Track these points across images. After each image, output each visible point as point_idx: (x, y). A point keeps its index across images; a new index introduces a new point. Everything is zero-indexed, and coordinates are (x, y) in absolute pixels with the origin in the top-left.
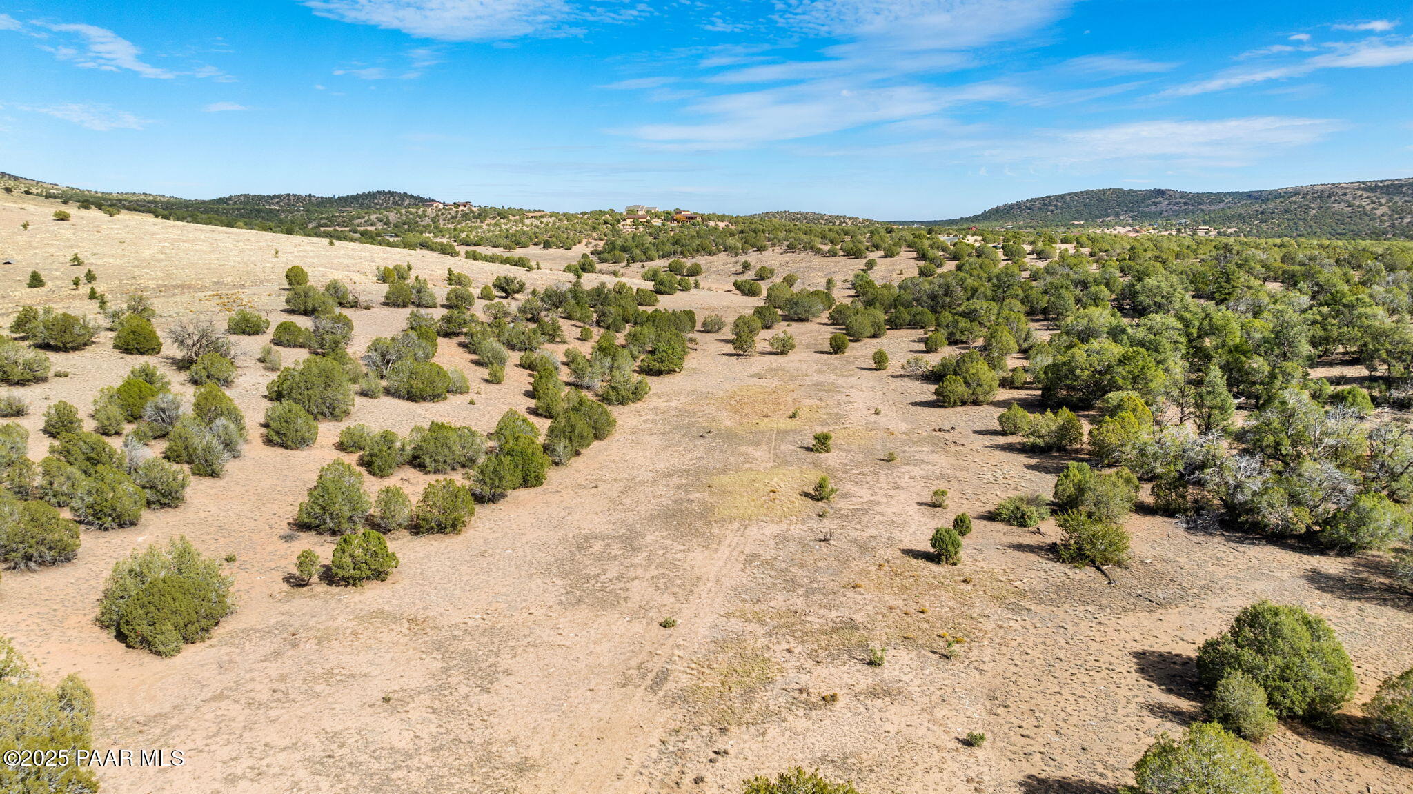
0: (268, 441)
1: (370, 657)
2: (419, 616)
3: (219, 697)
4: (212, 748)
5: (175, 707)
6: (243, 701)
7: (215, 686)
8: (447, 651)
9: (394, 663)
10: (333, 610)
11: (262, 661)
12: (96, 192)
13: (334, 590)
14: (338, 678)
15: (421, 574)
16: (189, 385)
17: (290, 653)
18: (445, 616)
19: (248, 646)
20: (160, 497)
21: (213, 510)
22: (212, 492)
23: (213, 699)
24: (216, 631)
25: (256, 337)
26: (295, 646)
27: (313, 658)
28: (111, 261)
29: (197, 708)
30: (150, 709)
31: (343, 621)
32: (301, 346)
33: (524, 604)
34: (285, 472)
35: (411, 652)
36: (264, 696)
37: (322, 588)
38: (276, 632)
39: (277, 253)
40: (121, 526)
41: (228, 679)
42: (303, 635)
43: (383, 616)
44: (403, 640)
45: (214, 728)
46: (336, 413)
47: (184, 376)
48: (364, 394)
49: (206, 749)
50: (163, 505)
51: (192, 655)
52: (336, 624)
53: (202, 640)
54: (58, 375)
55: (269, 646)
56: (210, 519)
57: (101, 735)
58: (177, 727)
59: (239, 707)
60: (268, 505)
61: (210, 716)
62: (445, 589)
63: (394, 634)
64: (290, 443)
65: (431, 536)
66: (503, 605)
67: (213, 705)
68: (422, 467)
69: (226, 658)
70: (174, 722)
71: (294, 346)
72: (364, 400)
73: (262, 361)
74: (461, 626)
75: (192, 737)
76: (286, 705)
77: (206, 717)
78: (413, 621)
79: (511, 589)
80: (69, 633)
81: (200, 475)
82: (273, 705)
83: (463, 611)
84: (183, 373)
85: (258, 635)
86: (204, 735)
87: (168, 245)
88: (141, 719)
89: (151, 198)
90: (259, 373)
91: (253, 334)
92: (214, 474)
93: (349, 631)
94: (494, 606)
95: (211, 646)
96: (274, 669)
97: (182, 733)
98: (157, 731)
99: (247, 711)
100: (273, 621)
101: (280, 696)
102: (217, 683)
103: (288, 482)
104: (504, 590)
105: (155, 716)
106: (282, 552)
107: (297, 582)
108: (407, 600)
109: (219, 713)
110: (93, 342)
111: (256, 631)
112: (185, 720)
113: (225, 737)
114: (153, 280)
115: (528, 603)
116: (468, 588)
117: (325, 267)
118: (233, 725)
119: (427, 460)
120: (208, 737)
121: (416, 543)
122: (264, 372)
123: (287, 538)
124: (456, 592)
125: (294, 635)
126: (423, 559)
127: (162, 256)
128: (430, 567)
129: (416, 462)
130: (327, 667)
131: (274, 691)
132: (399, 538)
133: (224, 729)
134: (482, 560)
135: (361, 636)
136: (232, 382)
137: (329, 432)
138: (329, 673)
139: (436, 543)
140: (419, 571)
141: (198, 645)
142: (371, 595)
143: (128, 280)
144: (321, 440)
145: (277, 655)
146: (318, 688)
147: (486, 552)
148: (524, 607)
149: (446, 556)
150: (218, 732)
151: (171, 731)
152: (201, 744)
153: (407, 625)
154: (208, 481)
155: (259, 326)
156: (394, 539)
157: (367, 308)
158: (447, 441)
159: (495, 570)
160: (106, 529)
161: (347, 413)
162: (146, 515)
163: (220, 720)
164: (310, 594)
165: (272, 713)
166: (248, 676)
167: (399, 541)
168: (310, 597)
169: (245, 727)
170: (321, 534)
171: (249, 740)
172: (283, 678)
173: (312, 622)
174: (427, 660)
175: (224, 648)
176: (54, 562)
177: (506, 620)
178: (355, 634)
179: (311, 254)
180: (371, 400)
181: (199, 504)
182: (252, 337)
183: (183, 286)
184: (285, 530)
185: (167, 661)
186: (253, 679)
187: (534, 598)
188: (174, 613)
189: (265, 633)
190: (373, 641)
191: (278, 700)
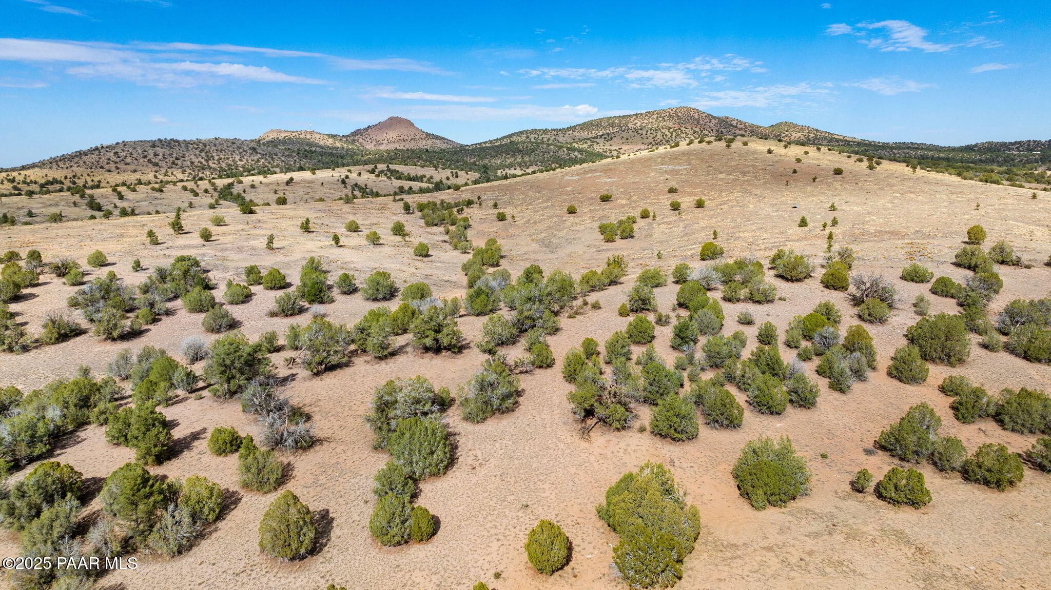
0: (890, 374)
1: (874, 563)
2: (926, 547)
3: (769, 549)
4: (750, 579)
5: (744, 544)
6: (781, 558)
7: (771, 541)
8: (931, 584)
9: (887, 575)
10: (870, 517)
11: (806, 536)
12: (879, 143)
13: (880, 503)
14: (844, 568)
15: (949, 514)
16: (856, 318)
17: (825, 537)
18: (946, 555)
19: (803, 522)
20: (799, 400)
21: (831, 416)
22: (835, 403)
23: (764, 548)
24: (792, 504)
25: (921, 285)
26: (830, 534)
27: (837, 547)
28: (855, 208)
29: (755, 550)
30: (733, 539)
31: (871, 529)
32: (952, 297)
33: (1022, 576)
34: (892, 401)
35: (903, 573)
36: (793, 560)
37: (871, 498)
38: (825, 519)
39: (978, 206)
40: (772, 413)
41: (781, 539)
42: (840, 528)
43: (900, 536)
44: (904, 561)
45: (756, 568)
46: (951, 360)
47: (855, 310)
48: (985, 346)
49: (746, 578)
50: (801, 406)
51: (772, 513)
52: (865, 529)
53: (781, 507)
54: (780, 299)
55: (816, 526)
56: (826, 423)
57: (703, 543)
58: (739, 557)
59: (776, 560)
60: (868, 423)
61: (758, 559)
62: (960, 534)
63: (900, 553)
64: (904, 378)
65: (977, 485)
66: (1001, 568)
67: (764, 552)
68: (1001, 423)
69: (787, 524)
70: (739, 553)
71: (946, 296)
72: (984, 352)
73: (915, 305)
74: (954, 569)
75: (743, 567)
76: (803, 572)
77: (756, 558)
78: (919, 550)
79: (1019, 558)
80: (717, 474)
81: (833, 389)
82: (795, 568)
83: (963, 558)
84: (856, 308)
85: (813, 516)
86: (750, 569)
87: (898, 195)
88: (725, 543)
89: (916, 146)
90: (909, 316)
91: (919, 282)
92: (842, 391)
93: (871, 538)
94: (993, 565)
95: (783, 513)
96: (810, 544)
97: (740, 562)
98: (729, 554)
99: (779, 565)
100: (828, 510)
101: (803, 564)
102: (775, 539)
103: (890, 409)
104: (1011, 556)
105: (732, 545)
106: (859, 462)
107: (857, 488)
108: (926, 531)
109: (764, 559)
110: (811, 276)
111: (814, 513)
112: (745, 555)
113: (759, 576)
114: (874, 226)
115: (1026, 578)
116: (980, 541)
117: (1017, 221)
118: (768, 570)
119: (1007, 419)
120: (751, 572)
121: (962, 486)
122: (913, 315)
123: (868, 452)
124: (969, 541)
125: (834, 525)
126: (959, 502)
127: (890, 205)
128: (959, 511)
129: (998, 418)
130: (842, 557)
131: (801, 560)
132: (950, 478)
133: (761, 571)
134: (1008, 523)
135: (876, 545)
136: (886, 320)
137: (938, 373)
138: (841, 563)
139: (977, 493)
140: (949, 511)
141: (777, 508)
142: (904, 517)
143: (858, 225)
144: (930, 380)
145: (817, 535)
146: (828, 570)
147: (1016, 516)
148: (1020, 579)
149: (979, 507)
150: (757, 571)
151: (735, 558)
152: (746, 573)
153: (913, 550)
154: (836, 395)
155: (925, 277)
156: (946, 477)
157: (1028, 267)
158: (1029, 409)
159: (1015, 535)
160: (763, 413)
161: (961, 361)
162: (789, 409)
163: (762, 564)
164: (862, 499)
165: (792, 574)
166: (792, 542)
167: (949, 481)
168: (860, 502)
169: (773, 575)
170: (893, 456)
171: (770, 584)
172: (811, 553)
173: (851, 522)
174: (911, 584)
175: (790, 517)
176: (728, 426)
177: (996, 582)
178: (874, 541)
179: (1010, 207)
180: (989, 353)
181: (823, 410)
182: (918, 285)
183: (891, 233)
184: (870, 445)
185: (756, 512)
186: (794, 546)
187: (1036, 575)
188: (766, 485)
189: (819, 517)
190: (882, 552)
191: (800, 566)
